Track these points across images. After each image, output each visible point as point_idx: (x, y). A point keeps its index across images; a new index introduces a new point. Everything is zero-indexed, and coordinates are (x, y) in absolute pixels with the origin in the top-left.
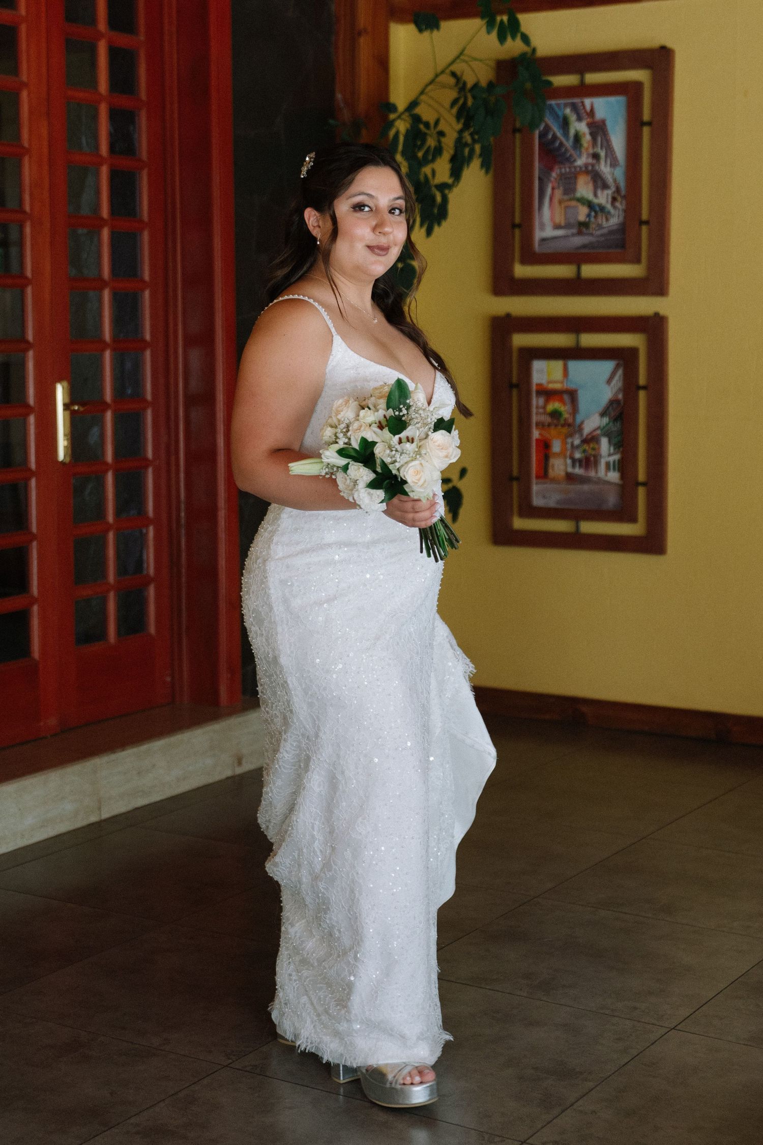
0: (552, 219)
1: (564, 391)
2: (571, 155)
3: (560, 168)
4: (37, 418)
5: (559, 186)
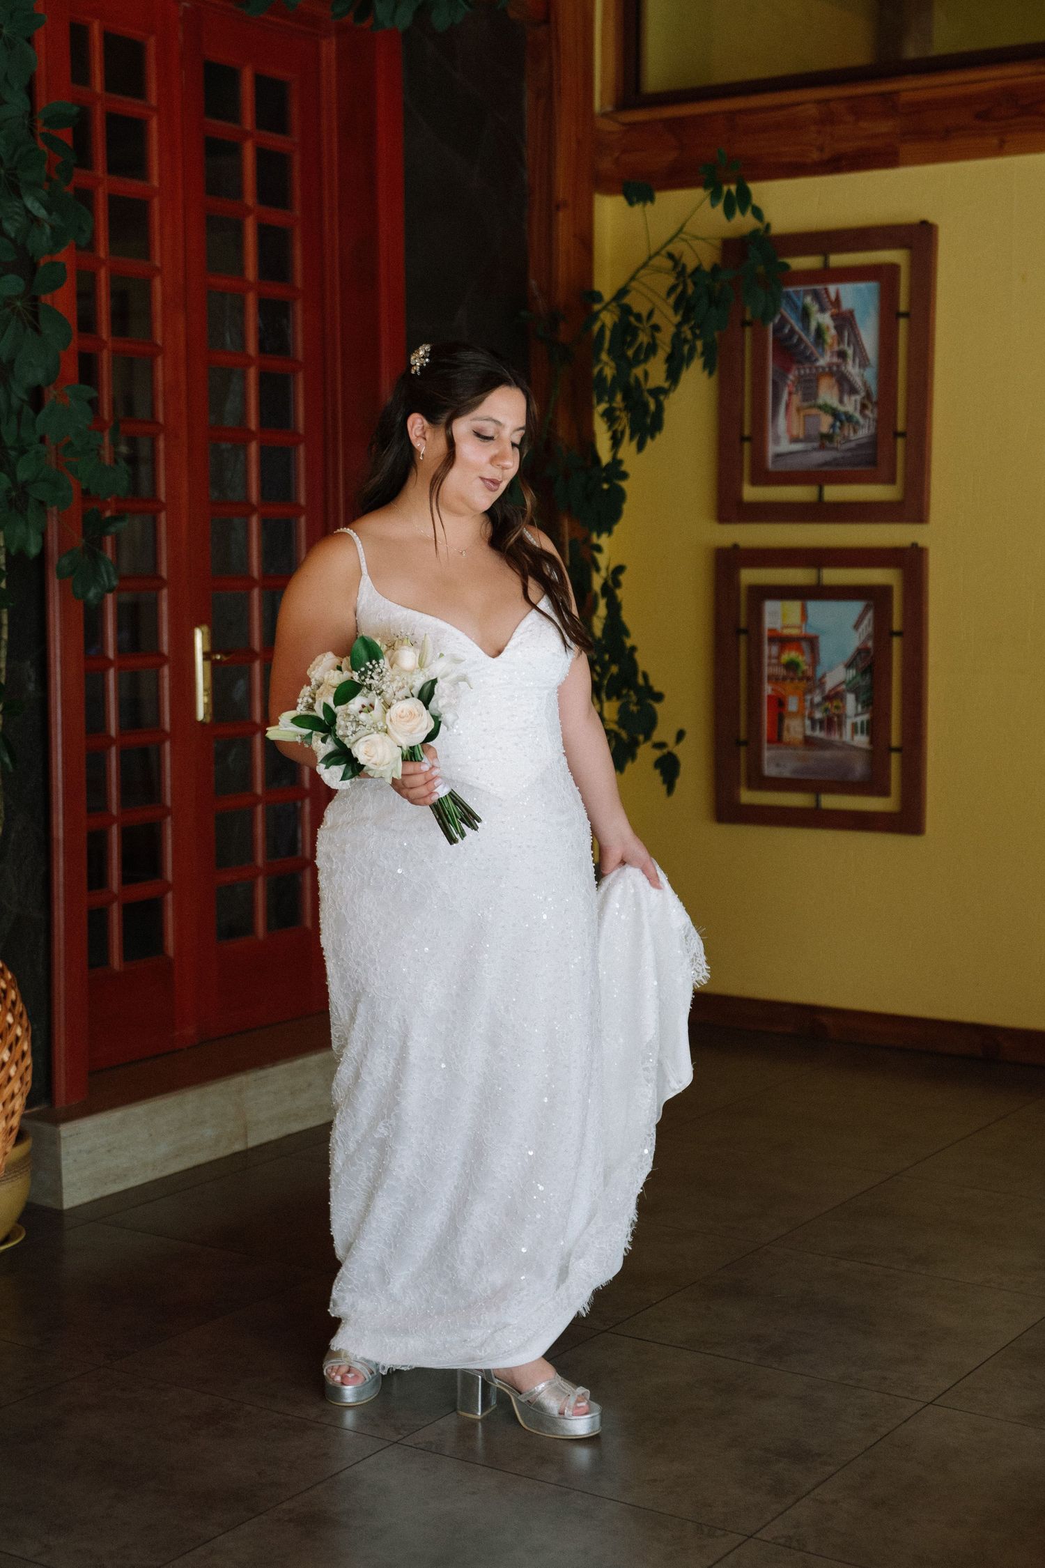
0: (789, 430)
1: (802, 638)
2: (812, 354)
3: (799, 369)
4: (172, 669)
5: (797, 390)
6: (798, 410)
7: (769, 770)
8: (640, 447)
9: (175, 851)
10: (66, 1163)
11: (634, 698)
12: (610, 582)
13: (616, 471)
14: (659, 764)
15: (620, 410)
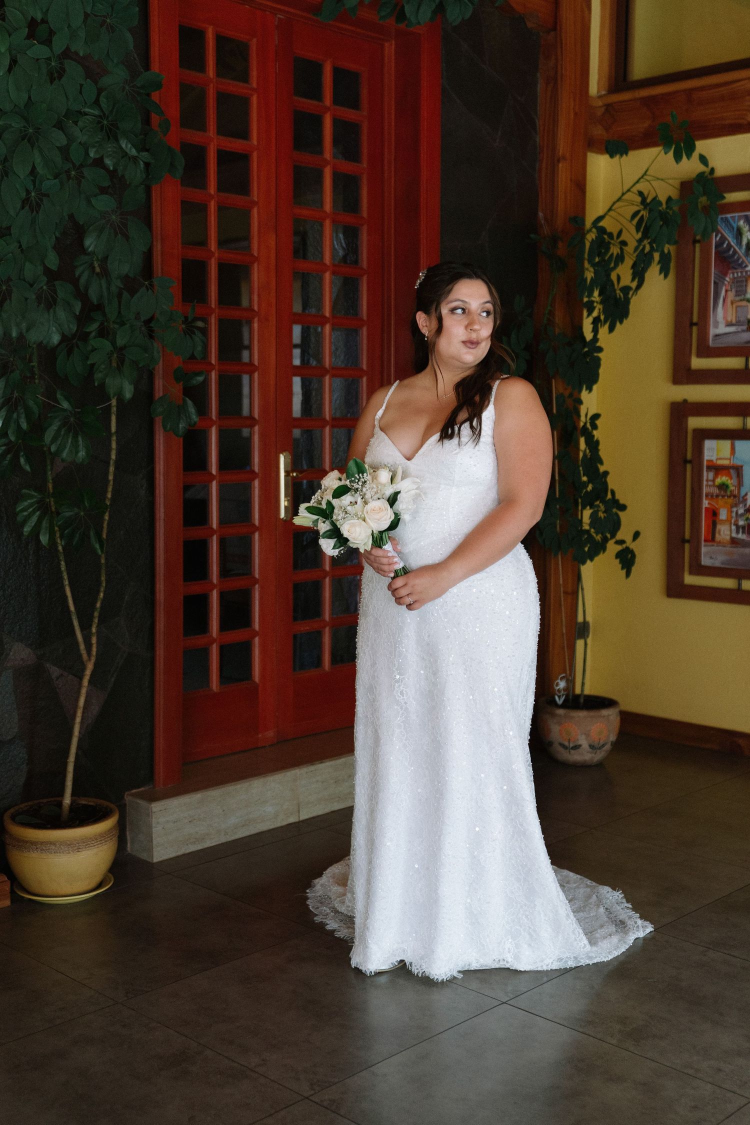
0: (725, 318)
1: (730, 467)
2: (743, 262)
3: (733, 273)
4: (261, 484)
5: (731, 289)
6: (732, 303)
7: (705, 561)
8: (611, 329)
9: (261, 610)
10: (157, 830)
11: (602, 508)
12: (588, 425)
13: (594, 347)
14: (619, 555)
15: (597, 302)
